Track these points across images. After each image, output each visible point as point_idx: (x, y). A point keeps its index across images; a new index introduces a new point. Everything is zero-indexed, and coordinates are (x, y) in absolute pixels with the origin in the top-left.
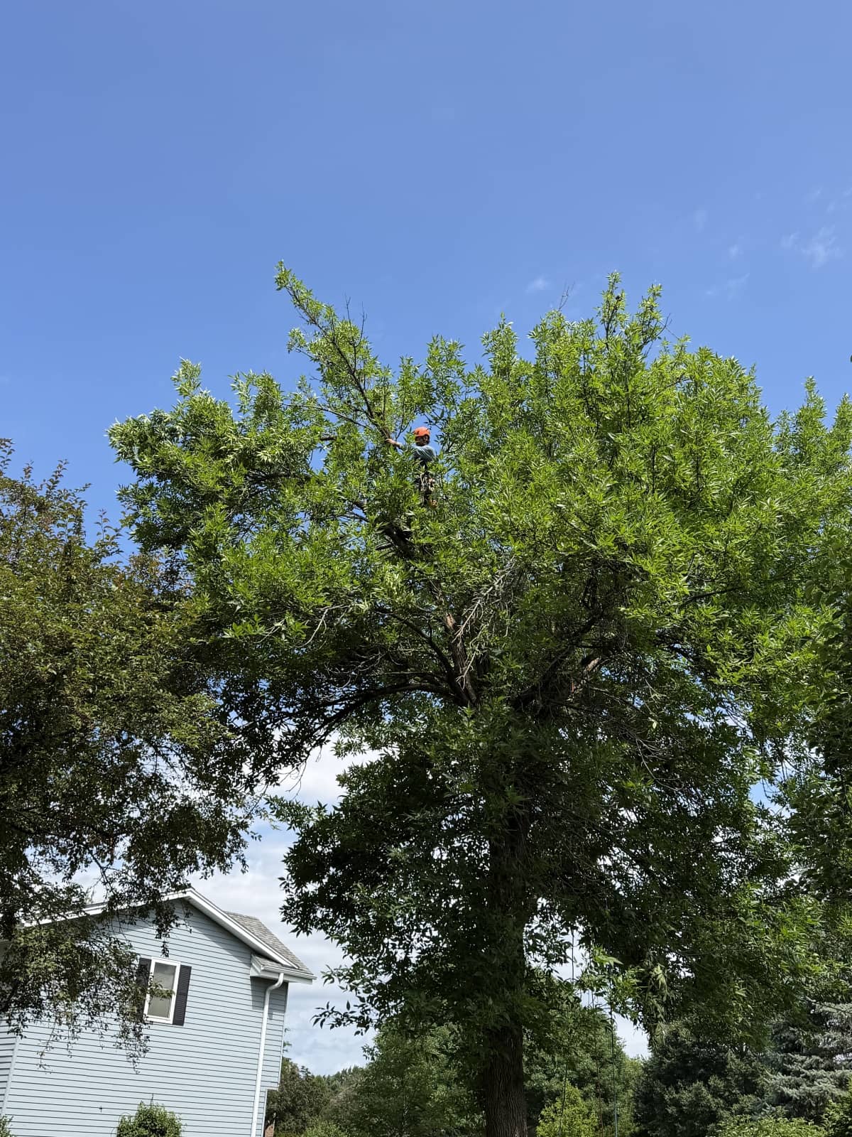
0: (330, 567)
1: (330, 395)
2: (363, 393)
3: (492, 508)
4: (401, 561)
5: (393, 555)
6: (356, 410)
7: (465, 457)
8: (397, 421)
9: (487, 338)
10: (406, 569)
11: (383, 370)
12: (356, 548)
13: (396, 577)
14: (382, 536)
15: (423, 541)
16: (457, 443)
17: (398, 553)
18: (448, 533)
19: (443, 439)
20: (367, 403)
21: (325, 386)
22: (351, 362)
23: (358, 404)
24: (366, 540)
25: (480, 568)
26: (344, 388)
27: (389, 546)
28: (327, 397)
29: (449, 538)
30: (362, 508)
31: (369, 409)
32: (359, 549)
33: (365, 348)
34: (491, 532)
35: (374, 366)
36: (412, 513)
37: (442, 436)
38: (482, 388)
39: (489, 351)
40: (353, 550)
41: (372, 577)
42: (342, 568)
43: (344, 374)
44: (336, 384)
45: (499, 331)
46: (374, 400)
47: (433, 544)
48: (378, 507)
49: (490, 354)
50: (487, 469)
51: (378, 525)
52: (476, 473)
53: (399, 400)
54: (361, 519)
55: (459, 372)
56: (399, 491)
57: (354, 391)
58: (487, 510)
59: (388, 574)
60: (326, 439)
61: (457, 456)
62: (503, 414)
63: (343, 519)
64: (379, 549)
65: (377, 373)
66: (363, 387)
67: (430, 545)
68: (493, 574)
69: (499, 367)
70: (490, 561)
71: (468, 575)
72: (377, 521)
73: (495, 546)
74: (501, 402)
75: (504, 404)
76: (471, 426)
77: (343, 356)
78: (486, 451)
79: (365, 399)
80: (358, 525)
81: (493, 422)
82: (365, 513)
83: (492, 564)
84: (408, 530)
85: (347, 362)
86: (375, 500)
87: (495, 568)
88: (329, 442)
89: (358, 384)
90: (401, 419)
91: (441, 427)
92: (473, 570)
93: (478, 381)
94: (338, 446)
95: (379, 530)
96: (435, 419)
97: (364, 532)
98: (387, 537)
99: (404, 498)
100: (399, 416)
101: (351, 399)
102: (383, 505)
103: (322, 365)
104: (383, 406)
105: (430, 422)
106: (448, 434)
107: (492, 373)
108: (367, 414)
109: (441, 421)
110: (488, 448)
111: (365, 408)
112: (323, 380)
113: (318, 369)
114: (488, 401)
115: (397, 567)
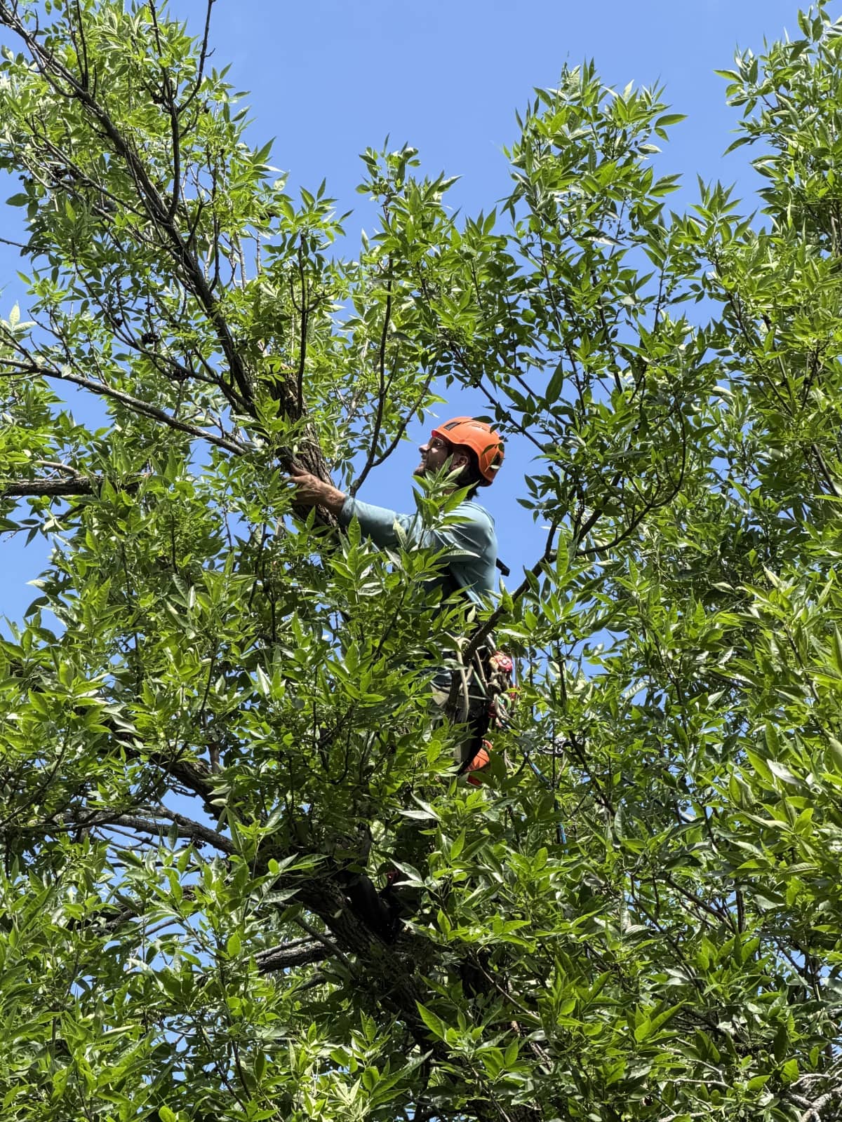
0: (61, 1050)
1: (69, 310)
2: (208, 301)
3: (772, 799)
4: (368, 1022)
5: (336, 997)
6: (181, 374)
7: (651, 572)
8: (355, 414)
9: (751, 77)
10: (391, 1059)
11: (298, 204)
12: (175, 968)
13: (349, 1095)
14: (288, 913)
15: (476, 934)
16: (613, 511)
17: (355, 987)
18: (584, 901)
19: (552, 494)
20: (226, 341)
21: (47, 275)
22: (158, 173)
23: (188, 347)
24: (219, 933)
25: (726, 1061)
26: (126, 282)
27: (316, 955)
28: (55, 317)
29: (589, 926)
30: (203, 791)
31: (236, 371)
32: (187, 966)
33: (216, 112)
34: (766, 905)
35: (258, 183)
36: (427, 812)
37: (549, 483)
38: (727, 284)
39: (755, 130)
40: (163, 976)
41: (242, 1096)
42: (113, 1056)
43: (127, 218)
44: (95, 264)
45: (799, 47)
46: (257, 333)
47: (520, 951)
48: (269, 785)
49: (763, 142)
50: (750, 630)
51: (277, 868)
52: (705, 645)
53: (362, 329)
54: (198, 836)
55: (639, 217)
56: (366, 717)
57: (175, 294)
58: (753, 809)
59: (311, 1083)
60: (55, 491)
61: (616, 569)
62: (817, 394)
63: (123, 838)
64: (272, 966)
65: (271, 214)
66: (208, 275)
67: (503, 954)
68: (781, 1089)
69: (799, 196)
70: (768, 1032)
71: (672, 1091)
72: (271, 849)
73: (782, 960)
74: (810, 340)
75: (820, 349)
76: (677, 445)
77: (122, 149)
78: (742, 549)
79: (220, 325)
80: (188, 868)
81: (776, 425)
82: (215, 811)
83: (778, 1045)
84: (415, 881)
85: (140, 172)
86: (260, 754)
87: (790, 1066)
88: (68, 502)
89: (191, 264)
90: (368, 409)
91: (545, 440)
92: (699, 1069)
93: (711, 254)
94: (106, 523)
95: (276, 888)
96: (523, 404)
97: (212, 896)
98: (308, 916)
99: (389, 750)
100: (361, 396)
101: (161, 325)
102: (293, 779)
103: (30, 184)
104: (295, 350)
105: (502, 415)
106: (575, 472)
107: (771, 220)
108: (227, 391)
109: (545, 415)
110: (750, 537)
111: (219, 363)
112: (36, 247)
113: (16, 201)
114: (750, 340)
115: (353, 1050)
